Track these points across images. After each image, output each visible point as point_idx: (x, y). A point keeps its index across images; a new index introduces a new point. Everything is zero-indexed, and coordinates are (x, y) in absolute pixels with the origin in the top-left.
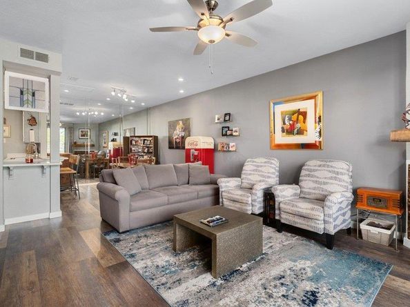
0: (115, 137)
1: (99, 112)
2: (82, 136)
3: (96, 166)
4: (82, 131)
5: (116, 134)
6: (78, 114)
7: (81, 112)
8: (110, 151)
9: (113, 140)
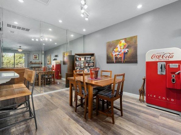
0: (56, 58)
1: (49, 38)
2: (35, 58)
3: (46, 77)
4: (35, 56)
5: (56, 56)
6: (33, 40)
7: (35, 38)
8: (53, 66)
9: (55, 60)
